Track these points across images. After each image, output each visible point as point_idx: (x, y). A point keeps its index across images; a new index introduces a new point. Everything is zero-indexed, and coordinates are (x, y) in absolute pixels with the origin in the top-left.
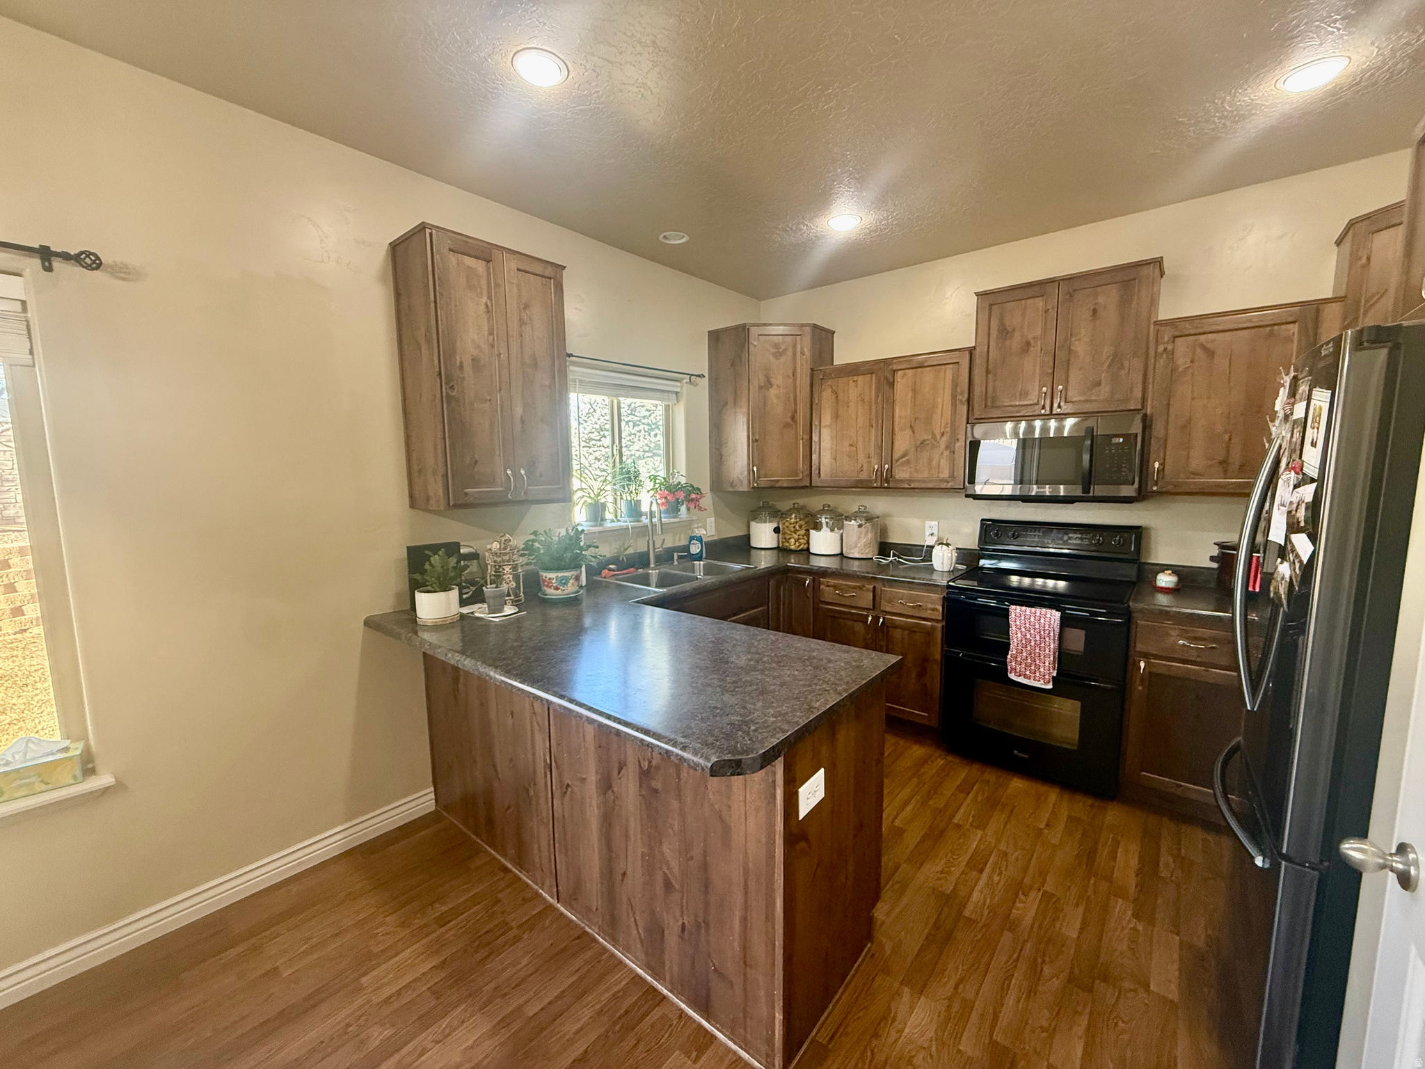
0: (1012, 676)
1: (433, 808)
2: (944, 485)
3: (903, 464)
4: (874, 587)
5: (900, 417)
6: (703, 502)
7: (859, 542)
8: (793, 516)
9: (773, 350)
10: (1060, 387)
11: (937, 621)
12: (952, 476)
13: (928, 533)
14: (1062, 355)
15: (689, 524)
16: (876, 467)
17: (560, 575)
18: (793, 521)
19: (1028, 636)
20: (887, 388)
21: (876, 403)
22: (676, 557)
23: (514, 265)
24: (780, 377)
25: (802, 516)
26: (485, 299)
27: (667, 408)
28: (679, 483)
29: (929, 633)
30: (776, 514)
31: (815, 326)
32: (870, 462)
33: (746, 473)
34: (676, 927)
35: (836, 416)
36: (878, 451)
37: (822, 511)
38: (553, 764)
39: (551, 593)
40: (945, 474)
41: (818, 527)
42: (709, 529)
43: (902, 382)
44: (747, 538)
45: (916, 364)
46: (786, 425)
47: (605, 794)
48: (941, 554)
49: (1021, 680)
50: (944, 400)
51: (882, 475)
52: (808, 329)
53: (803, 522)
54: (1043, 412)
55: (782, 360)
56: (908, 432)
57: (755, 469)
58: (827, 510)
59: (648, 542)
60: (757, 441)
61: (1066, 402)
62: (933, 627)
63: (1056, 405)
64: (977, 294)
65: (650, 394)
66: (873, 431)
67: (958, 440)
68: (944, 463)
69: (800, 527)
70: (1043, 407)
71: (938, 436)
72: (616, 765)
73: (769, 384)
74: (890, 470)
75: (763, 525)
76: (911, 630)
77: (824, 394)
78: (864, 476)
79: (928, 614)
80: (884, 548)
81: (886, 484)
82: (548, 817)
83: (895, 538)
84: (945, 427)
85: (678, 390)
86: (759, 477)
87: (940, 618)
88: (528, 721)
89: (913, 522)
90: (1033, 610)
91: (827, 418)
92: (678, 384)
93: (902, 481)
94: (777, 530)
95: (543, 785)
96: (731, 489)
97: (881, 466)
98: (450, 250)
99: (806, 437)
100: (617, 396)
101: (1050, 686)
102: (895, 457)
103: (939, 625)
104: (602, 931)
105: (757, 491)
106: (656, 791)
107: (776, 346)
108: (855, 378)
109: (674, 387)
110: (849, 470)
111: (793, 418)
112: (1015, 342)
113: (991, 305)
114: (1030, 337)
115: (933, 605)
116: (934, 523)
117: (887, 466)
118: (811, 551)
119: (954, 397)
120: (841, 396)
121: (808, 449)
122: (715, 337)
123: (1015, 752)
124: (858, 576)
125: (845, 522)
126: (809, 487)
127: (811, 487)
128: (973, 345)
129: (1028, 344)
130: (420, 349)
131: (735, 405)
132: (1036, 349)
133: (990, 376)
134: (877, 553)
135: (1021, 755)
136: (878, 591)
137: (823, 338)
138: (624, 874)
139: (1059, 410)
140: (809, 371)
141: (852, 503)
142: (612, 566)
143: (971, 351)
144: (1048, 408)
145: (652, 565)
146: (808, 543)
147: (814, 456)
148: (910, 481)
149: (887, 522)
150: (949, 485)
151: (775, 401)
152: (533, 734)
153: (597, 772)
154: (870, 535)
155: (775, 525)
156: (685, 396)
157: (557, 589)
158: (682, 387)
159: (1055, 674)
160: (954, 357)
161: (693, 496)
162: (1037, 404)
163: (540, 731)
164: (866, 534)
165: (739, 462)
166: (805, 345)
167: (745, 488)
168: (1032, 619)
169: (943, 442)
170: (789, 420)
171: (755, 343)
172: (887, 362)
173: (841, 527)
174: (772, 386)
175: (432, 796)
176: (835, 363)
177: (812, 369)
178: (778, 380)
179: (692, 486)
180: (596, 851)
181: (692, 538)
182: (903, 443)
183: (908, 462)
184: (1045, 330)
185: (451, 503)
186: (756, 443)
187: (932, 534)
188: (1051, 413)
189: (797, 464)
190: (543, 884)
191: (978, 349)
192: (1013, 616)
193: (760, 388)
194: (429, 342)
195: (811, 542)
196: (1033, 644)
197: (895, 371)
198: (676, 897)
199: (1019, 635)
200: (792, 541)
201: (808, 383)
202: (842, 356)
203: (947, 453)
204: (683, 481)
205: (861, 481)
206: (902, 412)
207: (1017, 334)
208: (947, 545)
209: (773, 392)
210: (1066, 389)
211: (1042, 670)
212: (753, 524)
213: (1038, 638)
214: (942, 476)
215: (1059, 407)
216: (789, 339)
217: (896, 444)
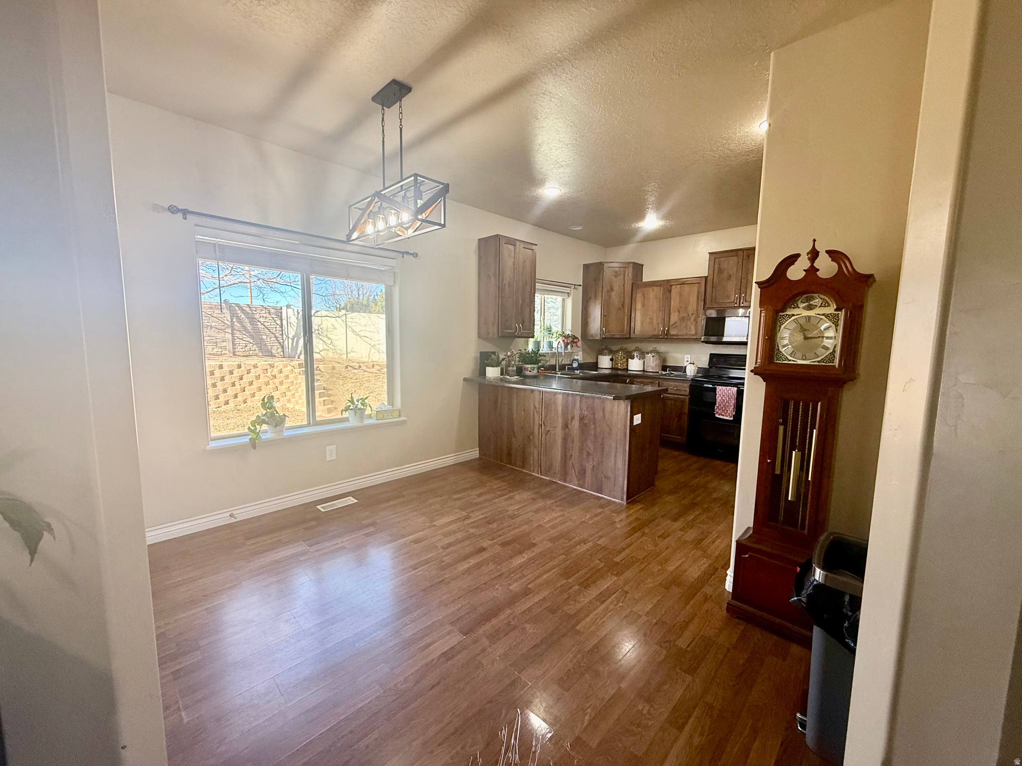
0: (717, 416)
1: (478, 457)
2: (692, 337)
3: (674, 327)
4: (659, 382)
5: (673, 306)
6: (579, 344)
7: (652, 364)
8: (620, 352)
9: (614, 274)
10: (743, 295)
11: (687, 396)
12: (696, 334)
13: (686, 360)
14: (744, 281)
15: (571, 354)
16: (662, 329)
17: (532, 366)
18: (620, 355)
19: (724, 398)
20: (668, 293)
21: (663, 299)
22: (567, 368)
23: (522, 246)
24: (617, 287)
25: (625, 353)
26: (513, 260)
27: (564, 300)
28: (569, 334)
29: (683, 401)
30: (611, 352)
31: (634, 263)
32: (658, 327)
33: (599, 331)
34: (591, 467)
35: (643, 305)
36: (663, 321)
37: (635, 350)
38: (543, 424)
39: (528, 373)
40: (693, 332)
41: (633, 358)
42: (580, 357)
43: (675, 290)
44: (597, 363)
45: (682, 282)
46: (619, 309)
47: (565, 429)
48: (690, 368)
49: (721, 417)
50: (693, 299)
51: (664, 332)
52: (631, 265)
53: (625, 356)
54: (736, 305)
55: (618, 278)
56: (677, 313)
57: (604, 329)
58: (637, 349)
59: (556, 360)
60: (605, 316)
61: (746, 301)
62: (685, 399)
63: (741, 303)
64: (709, 253)
65: (557, 293)
66: (661, 312)
67: (699, 317)
68: (693, 327)
69: (624, 358)
70: (736, 304)
71: (690, 315)
72: (570, 418)
73: (612, 289)
74: (668, 330)
75: (604, 357)
76: (676, 400)
77: (638, 295)
78: (656, 333)
79: (683, 393)
80: (664, 368)
81: (666, 337)
82: (539, 444)
83: (670, 363)
84: (694, 311)
85: (569, 291)
86: (605, 333)
87: (688, 394)
88: (532, 412)
89: (678, 356)
90: (726, 387)
91: (639, 306)
92: (569, 289)
93: (674, 335)
94: (612, 360)
95: (537, 433)
96: (591, 338)
97: (664, 329)
98: (505, 243)
99: (629, 314)
100: (544, 294)
101: (732, 419)
102: (670, 324)
103: (687, 398)
104: (560, 480)
105: (604, 339)
106: (586, 424)
107: (616, 272)
108: (653, 288)
109: (568, 290)
110: (649, 331)
111: (623, 305)
112: (725, 274)
113: (715, 259)
114: (731, 273)
115: (685, 388)
116: (689, 356)
117: (666, 329)
118: (629, 369)
119: (698, 298)
120: (646, 295)
121: (629, 320)
122: (586, 267)
123: (718, 450)
124: (652, 377)
125: (646, 355)
126: (628, 338)
127: (630, 338)
128: (707, 275)
129: (731, 276)
130: (490, 279)
131: (595, 298)
132: (733, 278)
133: (714, 289)
134: (661, 369)
135: (721, 451)
136: (660, 383)
137: (638, 268)
138: (571, 456)
139: (742, 305)
140: (631, 284)
141: (650, 347)
142: (542, 369)
143: (706, 278)
144: (738, 304)
145: (557, 370)
146: (627, 365)
147: (632, 324)
148: (677, 335)
149: (666, 356)
150: (695, 337)
151: (614, 297)
152: (534, 415)
153: (562, 423)
154: (657, 361)
155: (611, 357)
156: (572, 295)
157: (530, 371)
158: (571, 291)
159: (734, 413)
160: (698, 281)
161: (575, 340)
162: (733, 302)
163: (537, 414)
164: (656, 360)
165: (596, 325)
166: (630, 272)
167: (598, 338)
168: (726, 391)
169: (692, 319)
170: (621, 306)
171: (606, 271)
172: (668, 281)
173: (644, 358)
174: (613, 290)
175: (478, 451)
176: (643, 281)
177: (633, 283)
178: (616, 288)
179: (574, 336)
180: (560, 451)
181: (574, 360)
182: (674, 318)
183: (676, 326)
184: (737, 270)
185: (500, 335)
186: (605, 317)
187: (688, 361)
188: (739, 306)
189: (624, 327)
190: (534, 471)
191: (709, 277)
192: (718, 390)
193: (608, 291)
194: (495, 276)
195: (629, 365)
196: (725, 401)
197: (671, 286)
198: (591, 457)
199: (720, 398)
200: (619, 365)
201: (630, 289)
202: (646, 278)
203: (694, 323)
204: (570, 333)
205: (655, 335)
206: (674, 303)
207: (725, 272)
208: (693, 364)
209: (613, 293)
210: (746, 295)
211: (729, 412)
212: (600, 357)
213: (728, 399)
214: (692, 333)
215: (743, 303)
216: (622, 269)
217: (671, 319)
